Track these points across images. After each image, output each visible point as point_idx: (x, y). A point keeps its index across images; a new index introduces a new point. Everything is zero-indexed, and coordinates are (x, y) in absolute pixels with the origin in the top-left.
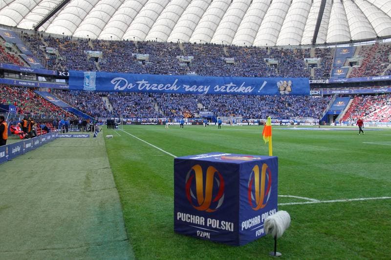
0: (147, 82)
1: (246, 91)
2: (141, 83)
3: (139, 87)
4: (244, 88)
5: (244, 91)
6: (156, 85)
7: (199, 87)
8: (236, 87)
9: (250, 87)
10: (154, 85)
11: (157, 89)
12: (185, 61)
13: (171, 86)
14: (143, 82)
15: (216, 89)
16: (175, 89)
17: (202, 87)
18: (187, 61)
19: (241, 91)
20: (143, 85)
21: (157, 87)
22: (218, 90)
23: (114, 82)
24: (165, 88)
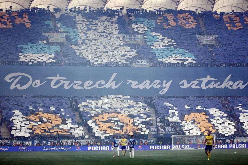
0: (65, 78)
1: (235, 87)
2: (55, 79)
3: (52, 85)
4: (231, 83)
5: (231, 86)
6: (80, 83)
7: (155, 82)
8: (216, 82)
9: (242, 82)
10: (76, 82)
11: (81, 88)
12: (132, 42)
13: (106, 83)
14: (58, 77)
15: (183, 84)
16: (114, 87)
17: (158, 81)
18: (134, 42)
19: (225, 87)
20: (58, 82)
21: (82, 85)
22: (186, 86)
23: (10, 79)
24: (96, 85)
